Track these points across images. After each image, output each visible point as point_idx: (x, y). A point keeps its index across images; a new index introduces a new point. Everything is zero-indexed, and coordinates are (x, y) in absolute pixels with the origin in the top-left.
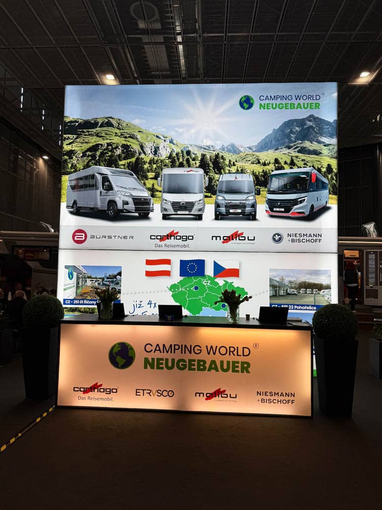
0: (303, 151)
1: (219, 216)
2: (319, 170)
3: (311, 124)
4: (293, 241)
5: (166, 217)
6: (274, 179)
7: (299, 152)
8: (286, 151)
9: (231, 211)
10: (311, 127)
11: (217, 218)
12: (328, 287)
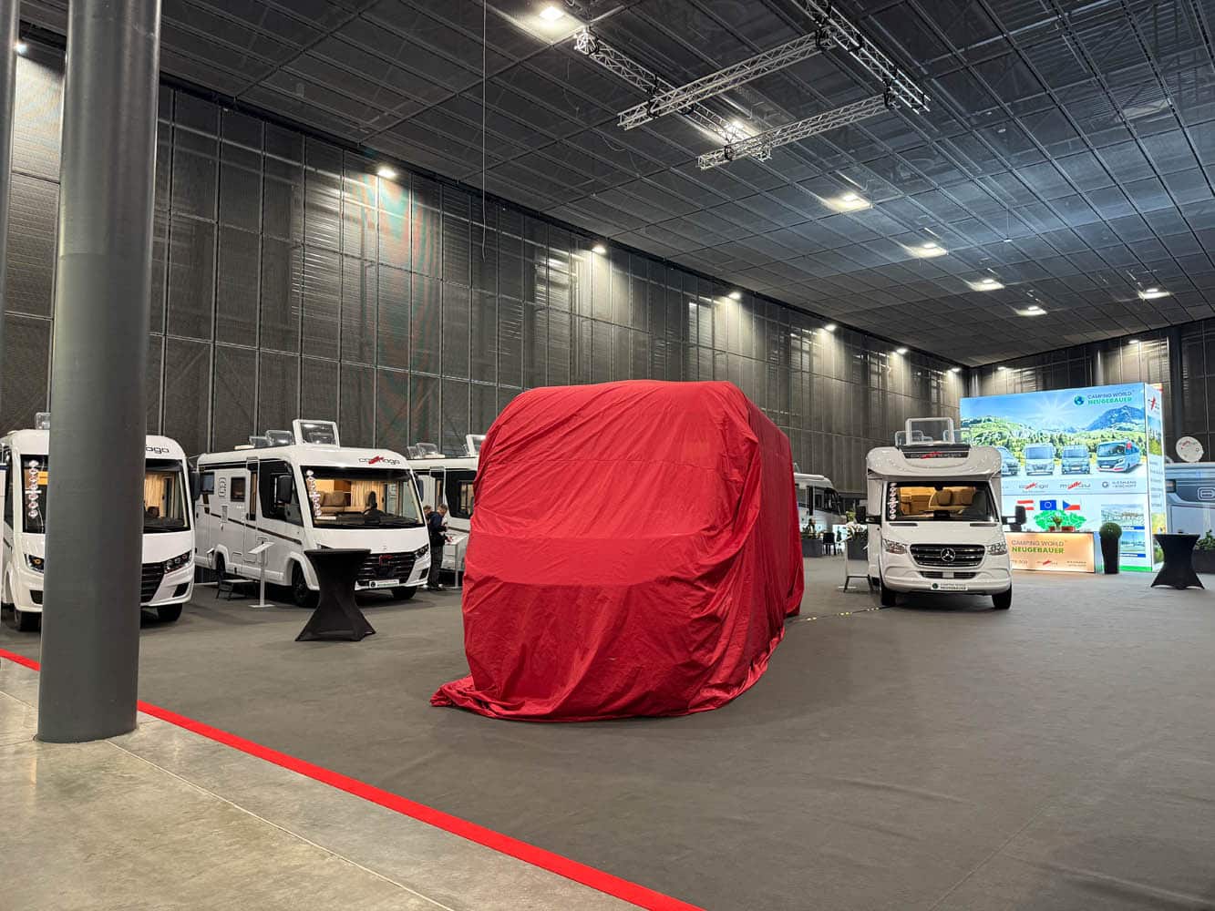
1: (1064, 472)
2: (1133, 441)
5: (1028, 474)
6: (1101, 447)
7: (1118, 429)
8: (1108, 429)
9: (1073, 468)
10: (1126, 413)
11: (1063, 473)
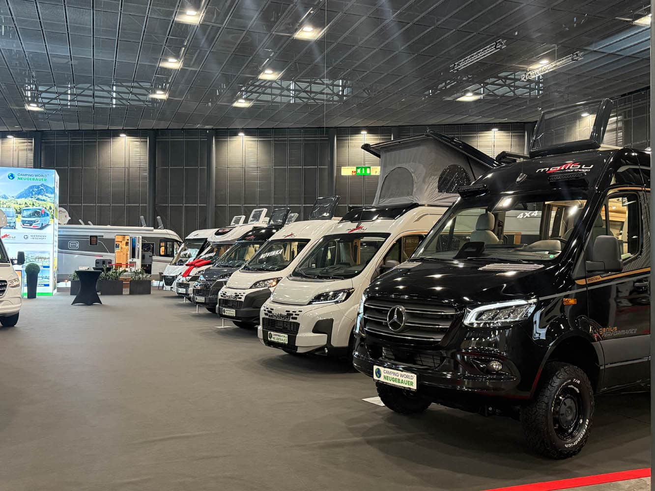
0: (38, 199)
2: (45, 208)
3: (42, 188)
4: (33, 238)
6: (24, 211)
7: (36, 199)
8: (30, 199)
10: (43, 189)
12: (49, 258)
